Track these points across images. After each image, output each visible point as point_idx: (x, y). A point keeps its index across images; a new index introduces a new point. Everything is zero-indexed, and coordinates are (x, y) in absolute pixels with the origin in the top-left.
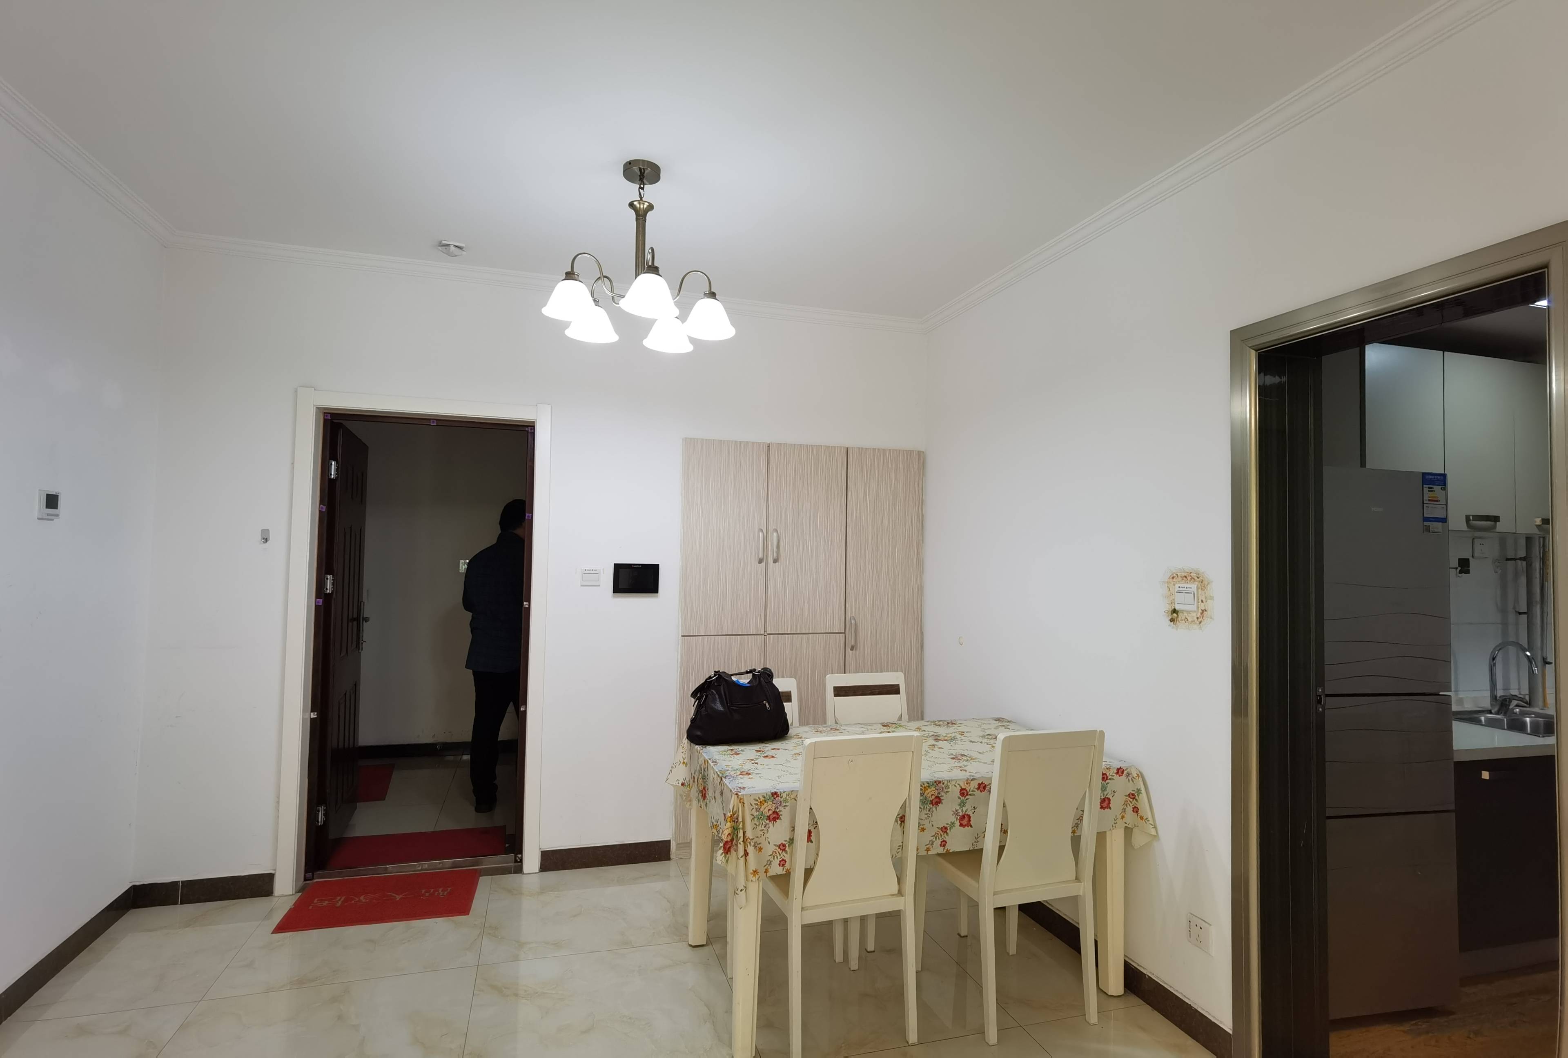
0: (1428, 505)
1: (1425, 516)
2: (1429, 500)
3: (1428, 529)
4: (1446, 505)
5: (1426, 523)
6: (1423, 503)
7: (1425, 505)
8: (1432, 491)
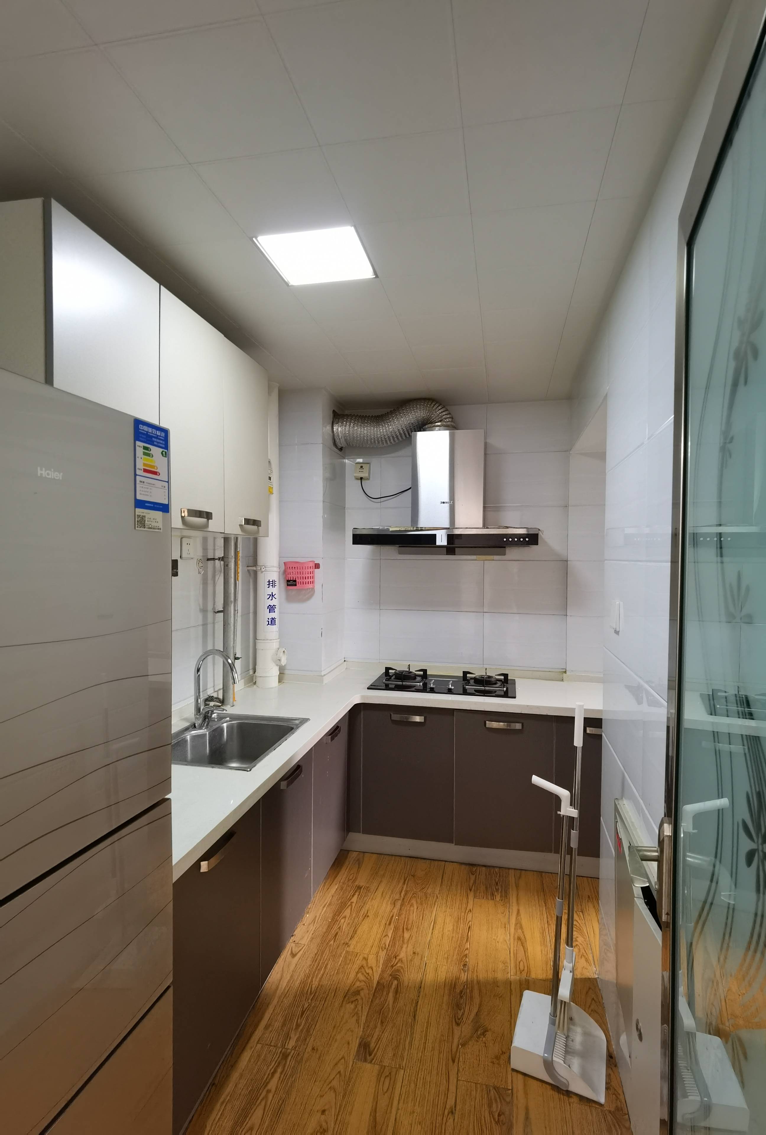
0: (143, 479)
1: (139, 497)
2: (145, 471)
3: (141, 522)
4: (168, 482)
5: (139, 511)
6: (135, 475)
7: (137, 477)
8: (148, 455)
